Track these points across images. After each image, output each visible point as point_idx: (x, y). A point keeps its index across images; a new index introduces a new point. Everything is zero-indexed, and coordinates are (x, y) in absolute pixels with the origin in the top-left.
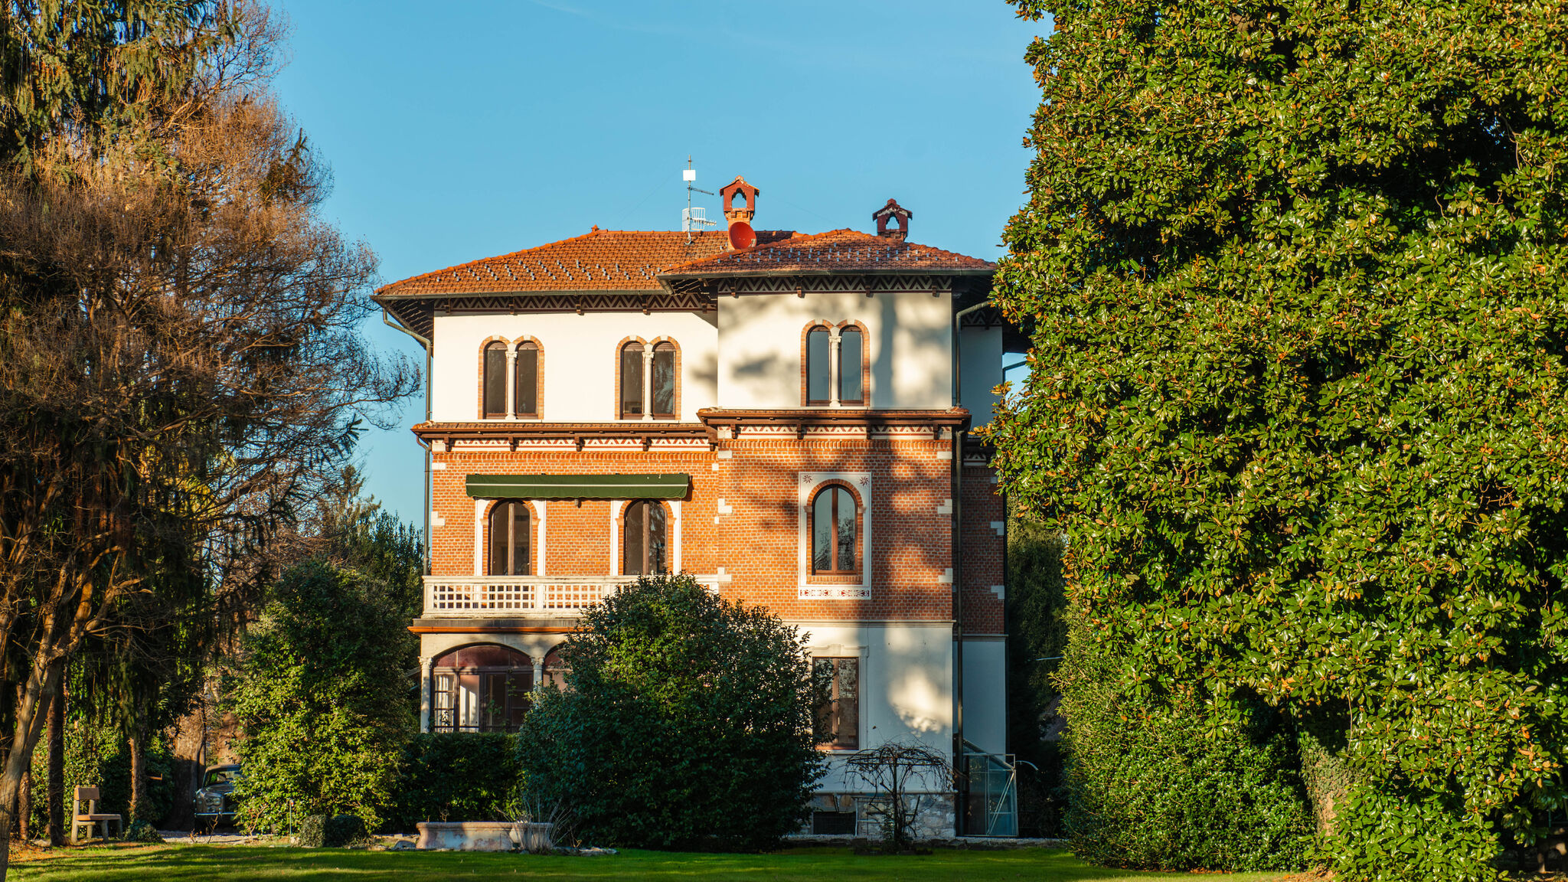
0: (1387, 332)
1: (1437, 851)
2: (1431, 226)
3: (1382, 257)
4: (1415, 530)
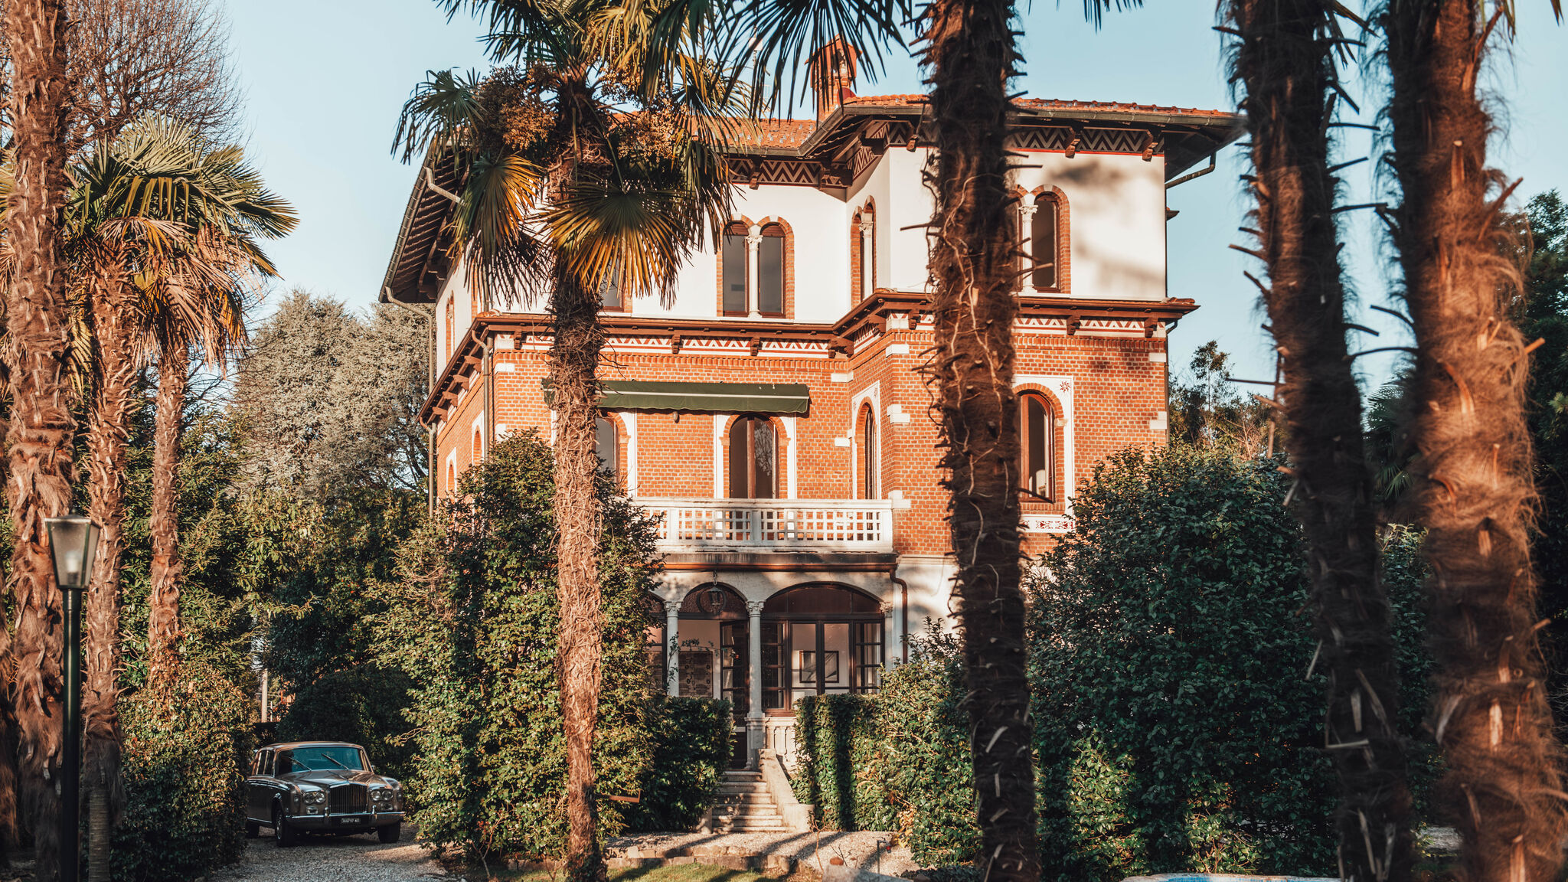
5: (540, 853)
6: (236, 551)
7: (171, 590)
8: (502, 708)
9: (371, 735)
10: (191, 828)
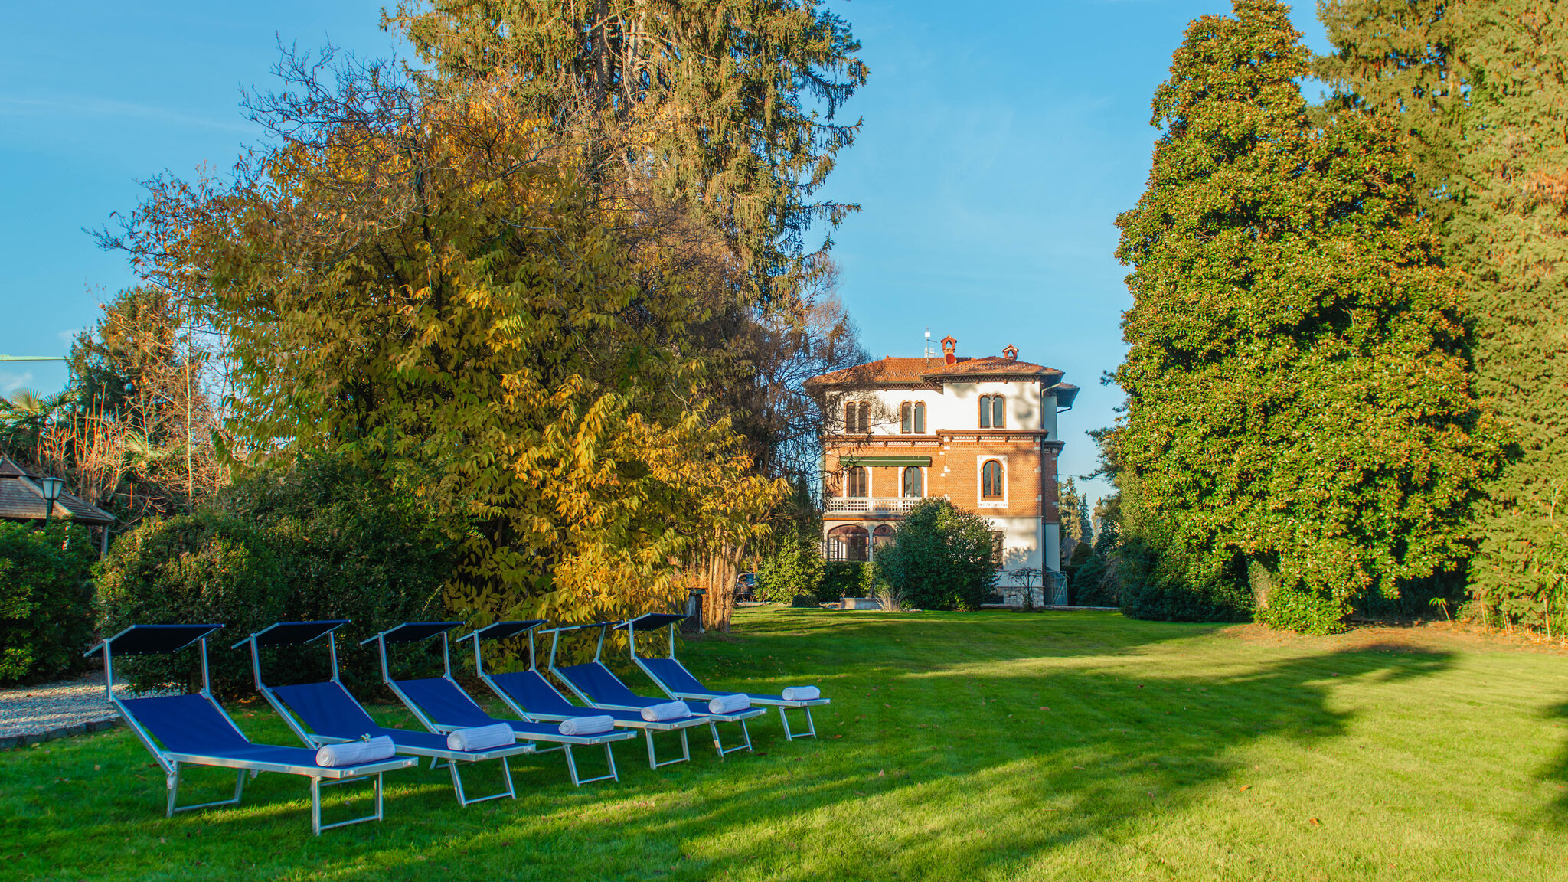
0: (1296, 395)
1: (1315, 616)
2: (1312, 349)
3: (1291, 363)
4: (1309, 479)
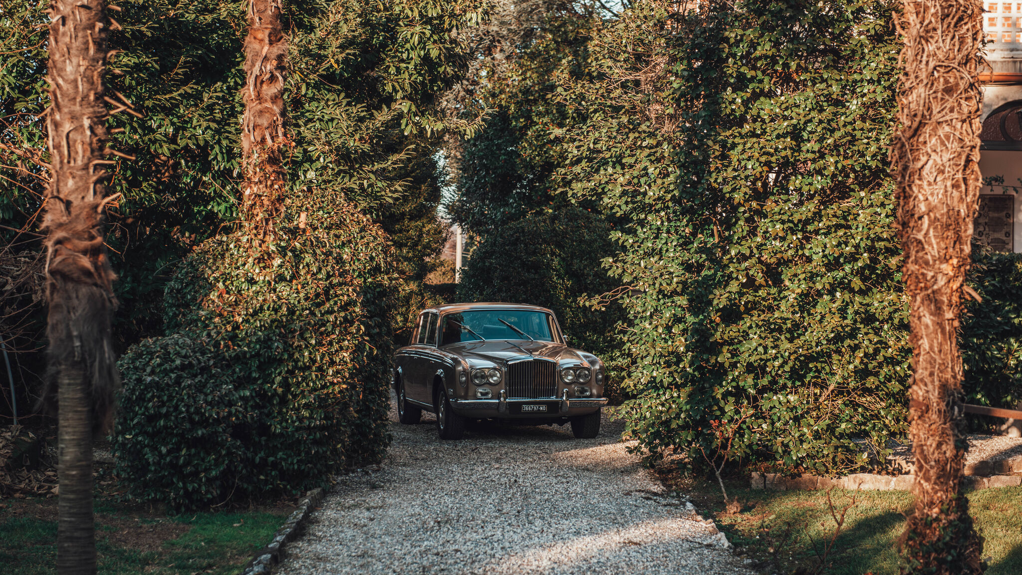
5: (797, 466)
6: (383, 45)
7: (273, 79)
8: (745, 258)
9: (566, 297)
10: (301, 419)
